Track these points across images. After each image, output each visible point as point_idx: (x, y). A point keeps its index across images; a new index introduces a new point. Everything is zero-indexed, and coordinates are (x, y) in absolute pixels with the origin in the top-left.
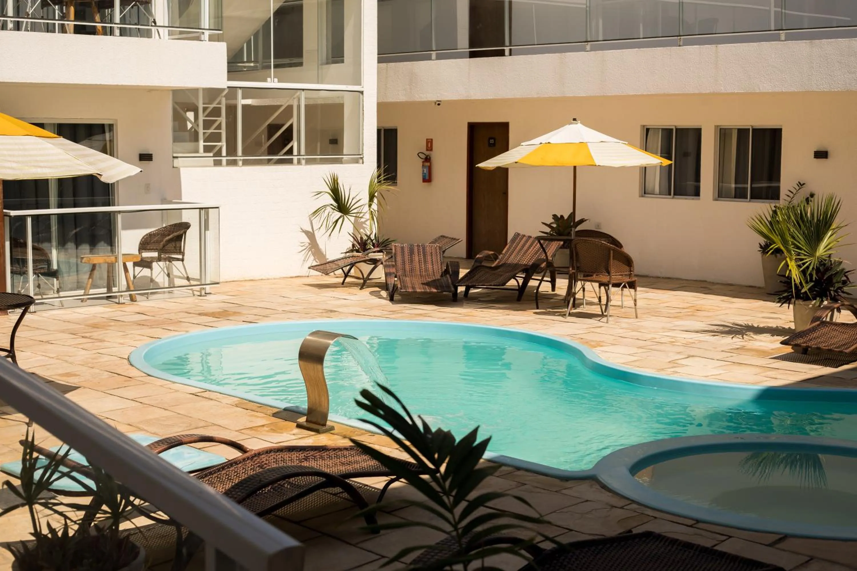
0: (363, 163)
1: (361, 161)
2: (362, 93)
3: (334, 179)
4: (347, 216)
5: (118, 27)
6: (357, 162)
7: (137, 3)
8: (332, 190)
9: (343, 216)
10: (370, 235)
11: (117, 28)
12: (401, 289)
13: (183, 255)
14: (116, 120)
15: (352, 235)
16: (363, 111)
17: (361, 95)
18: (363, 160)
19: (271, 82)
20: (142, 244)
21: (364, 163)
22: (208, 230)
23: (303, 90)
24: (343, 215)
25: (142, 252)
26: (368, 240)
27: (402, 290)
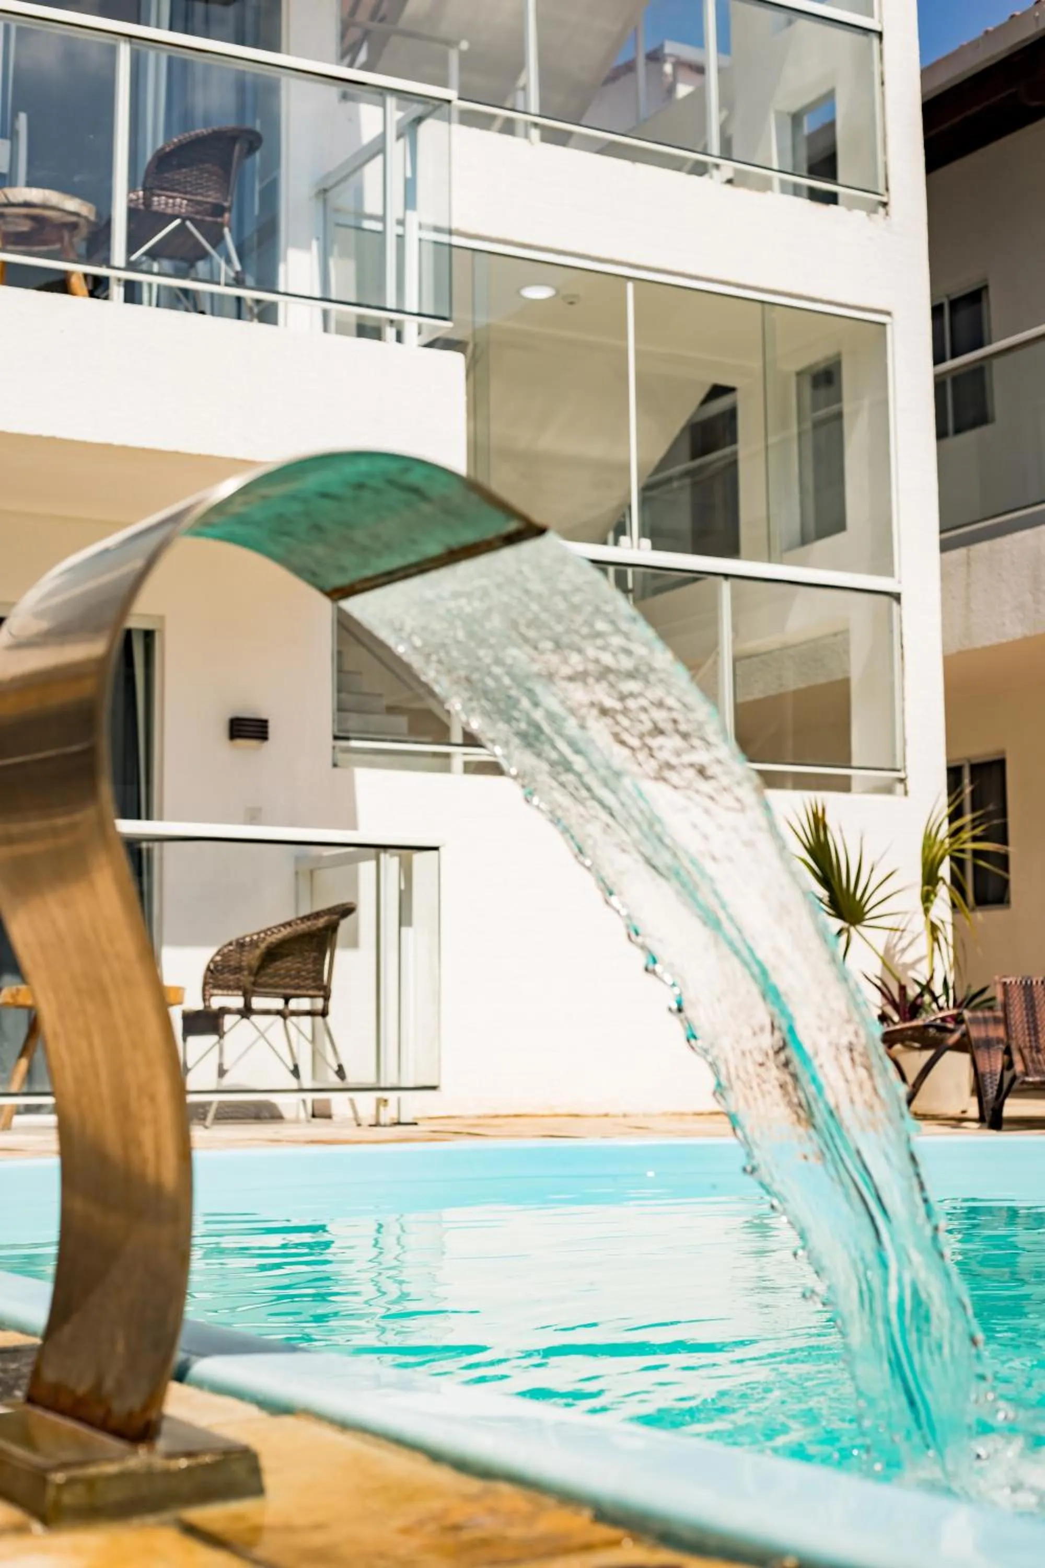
0: (906, 793)
1: (899, 788)
2: (897, 597)
3: (815, 815)
4: (859, 927)
5: (119, 280)
6: (888, 790)
7: (188, 223)
8: (811, 851)
9: (848, 931)
10: (929, 982)
11: (116, 282)
12: (1026, 1074)
13: (327, 998)
14: (162, 618)
15: (879, 983)
16: (902, 647)
17: (895, 604)
18: (905, 786)
19: (632, 547)
20: (212, 972)
21: (910, 794)
22: (410, 924)
23: (726, 576)
24: (846, 925)
25: (212, 995)
26: (921, 995)
27: (1030, 1079)
